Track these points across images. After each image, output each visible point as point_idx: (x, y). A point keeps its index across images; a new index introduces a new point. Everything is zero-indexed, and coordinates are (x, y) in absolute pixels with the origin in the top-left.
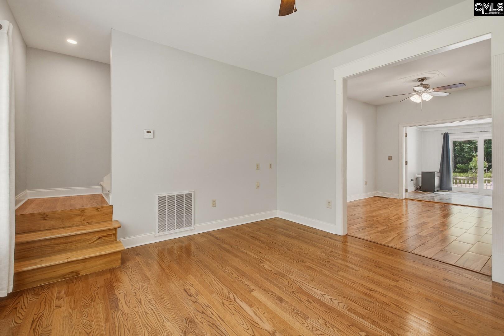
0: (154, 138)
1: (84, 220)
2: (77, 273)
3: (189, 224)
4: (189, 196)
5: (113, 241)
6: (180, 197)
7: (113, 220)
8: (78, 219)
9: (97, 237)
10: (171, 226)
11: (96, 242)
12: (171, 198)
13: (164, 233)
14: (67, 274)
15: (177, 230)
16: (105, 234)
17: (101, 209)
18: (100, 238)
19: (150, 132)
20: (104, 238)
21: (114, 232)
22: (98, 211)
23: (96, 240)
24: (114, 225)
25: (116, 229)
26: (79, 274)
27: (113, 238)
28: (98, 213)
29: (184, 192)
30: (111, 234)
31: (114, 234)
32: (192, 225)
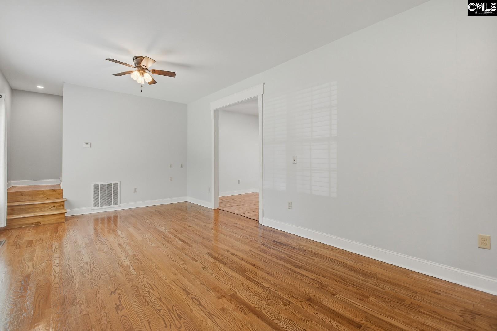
0: (91, 147)
1: (45, 197)
2: (40, 223)
3: (116, 203)
4: (116, 185)
5: (62, 209)
6: (109, 185)
7: (63, 198)
8: (42, 196)
9: (52, 206)
10: (103, 204)
11: (51, 209)
12: (103, 186)
13: (98, 208)
14: (34, 223)
15: (106, 207)
16: (57, 204)
17: (56, 191)
18: (54, 206)
19: (88, 144)
20: (57, 207)
21: (62, 204)
22: (54, 192)
23: (51, 208)
24: (63, 200)
25: (64, 202)
26: (41, 224)
27: (62, 207)
28: (53, 193)
29: (112, 182)
30: (61, 205)
31: (63, 205)
32: (119, 204)
